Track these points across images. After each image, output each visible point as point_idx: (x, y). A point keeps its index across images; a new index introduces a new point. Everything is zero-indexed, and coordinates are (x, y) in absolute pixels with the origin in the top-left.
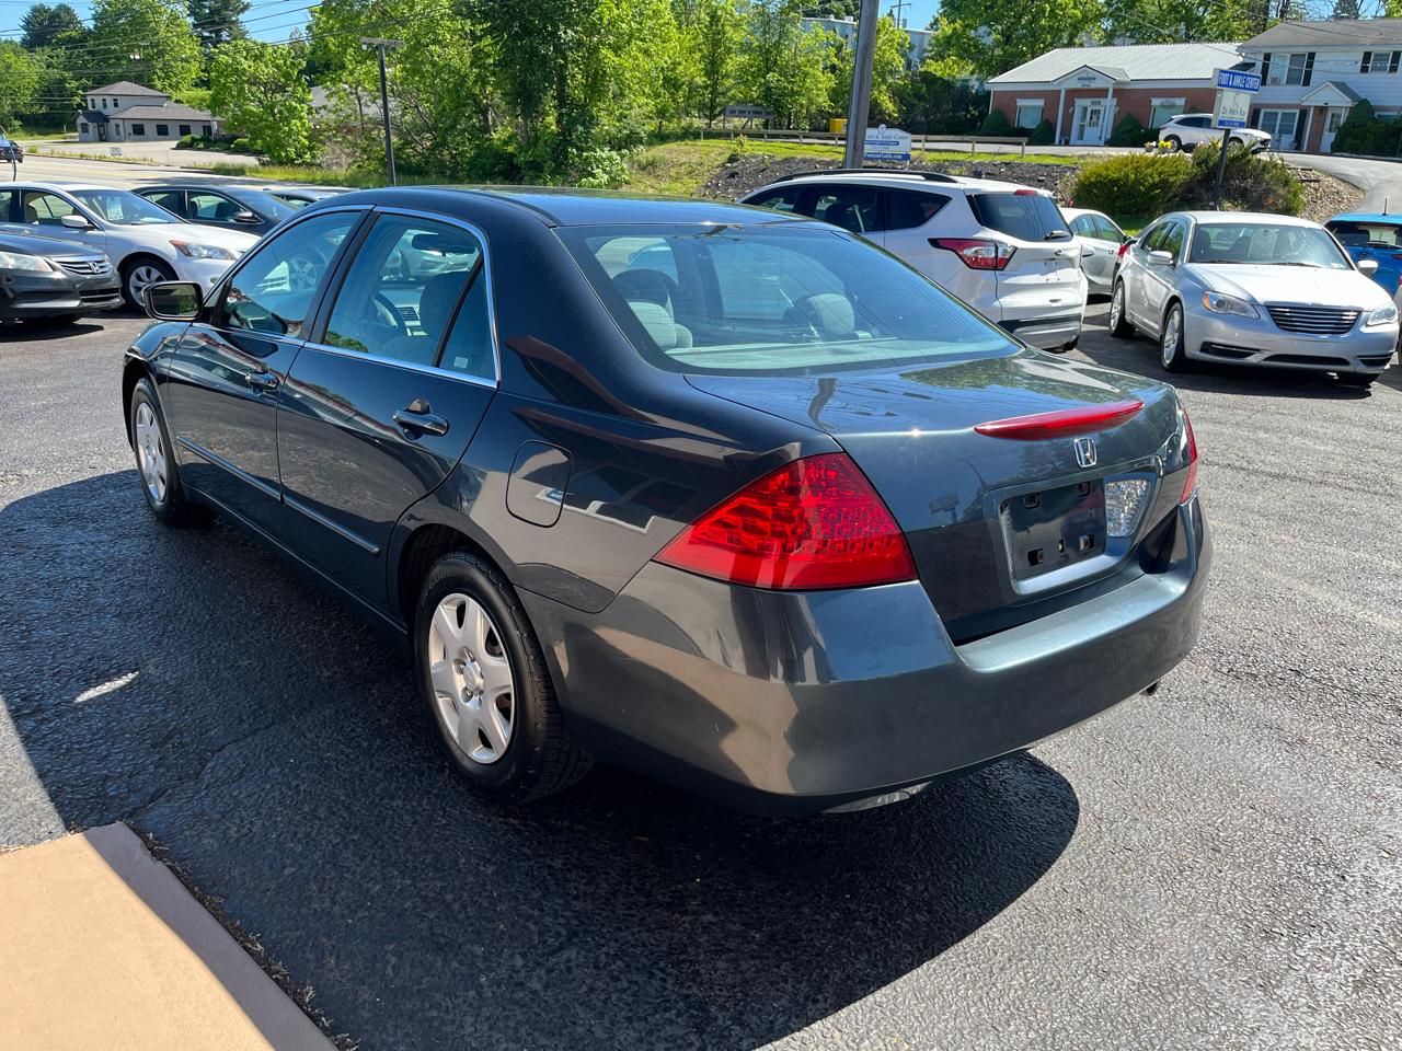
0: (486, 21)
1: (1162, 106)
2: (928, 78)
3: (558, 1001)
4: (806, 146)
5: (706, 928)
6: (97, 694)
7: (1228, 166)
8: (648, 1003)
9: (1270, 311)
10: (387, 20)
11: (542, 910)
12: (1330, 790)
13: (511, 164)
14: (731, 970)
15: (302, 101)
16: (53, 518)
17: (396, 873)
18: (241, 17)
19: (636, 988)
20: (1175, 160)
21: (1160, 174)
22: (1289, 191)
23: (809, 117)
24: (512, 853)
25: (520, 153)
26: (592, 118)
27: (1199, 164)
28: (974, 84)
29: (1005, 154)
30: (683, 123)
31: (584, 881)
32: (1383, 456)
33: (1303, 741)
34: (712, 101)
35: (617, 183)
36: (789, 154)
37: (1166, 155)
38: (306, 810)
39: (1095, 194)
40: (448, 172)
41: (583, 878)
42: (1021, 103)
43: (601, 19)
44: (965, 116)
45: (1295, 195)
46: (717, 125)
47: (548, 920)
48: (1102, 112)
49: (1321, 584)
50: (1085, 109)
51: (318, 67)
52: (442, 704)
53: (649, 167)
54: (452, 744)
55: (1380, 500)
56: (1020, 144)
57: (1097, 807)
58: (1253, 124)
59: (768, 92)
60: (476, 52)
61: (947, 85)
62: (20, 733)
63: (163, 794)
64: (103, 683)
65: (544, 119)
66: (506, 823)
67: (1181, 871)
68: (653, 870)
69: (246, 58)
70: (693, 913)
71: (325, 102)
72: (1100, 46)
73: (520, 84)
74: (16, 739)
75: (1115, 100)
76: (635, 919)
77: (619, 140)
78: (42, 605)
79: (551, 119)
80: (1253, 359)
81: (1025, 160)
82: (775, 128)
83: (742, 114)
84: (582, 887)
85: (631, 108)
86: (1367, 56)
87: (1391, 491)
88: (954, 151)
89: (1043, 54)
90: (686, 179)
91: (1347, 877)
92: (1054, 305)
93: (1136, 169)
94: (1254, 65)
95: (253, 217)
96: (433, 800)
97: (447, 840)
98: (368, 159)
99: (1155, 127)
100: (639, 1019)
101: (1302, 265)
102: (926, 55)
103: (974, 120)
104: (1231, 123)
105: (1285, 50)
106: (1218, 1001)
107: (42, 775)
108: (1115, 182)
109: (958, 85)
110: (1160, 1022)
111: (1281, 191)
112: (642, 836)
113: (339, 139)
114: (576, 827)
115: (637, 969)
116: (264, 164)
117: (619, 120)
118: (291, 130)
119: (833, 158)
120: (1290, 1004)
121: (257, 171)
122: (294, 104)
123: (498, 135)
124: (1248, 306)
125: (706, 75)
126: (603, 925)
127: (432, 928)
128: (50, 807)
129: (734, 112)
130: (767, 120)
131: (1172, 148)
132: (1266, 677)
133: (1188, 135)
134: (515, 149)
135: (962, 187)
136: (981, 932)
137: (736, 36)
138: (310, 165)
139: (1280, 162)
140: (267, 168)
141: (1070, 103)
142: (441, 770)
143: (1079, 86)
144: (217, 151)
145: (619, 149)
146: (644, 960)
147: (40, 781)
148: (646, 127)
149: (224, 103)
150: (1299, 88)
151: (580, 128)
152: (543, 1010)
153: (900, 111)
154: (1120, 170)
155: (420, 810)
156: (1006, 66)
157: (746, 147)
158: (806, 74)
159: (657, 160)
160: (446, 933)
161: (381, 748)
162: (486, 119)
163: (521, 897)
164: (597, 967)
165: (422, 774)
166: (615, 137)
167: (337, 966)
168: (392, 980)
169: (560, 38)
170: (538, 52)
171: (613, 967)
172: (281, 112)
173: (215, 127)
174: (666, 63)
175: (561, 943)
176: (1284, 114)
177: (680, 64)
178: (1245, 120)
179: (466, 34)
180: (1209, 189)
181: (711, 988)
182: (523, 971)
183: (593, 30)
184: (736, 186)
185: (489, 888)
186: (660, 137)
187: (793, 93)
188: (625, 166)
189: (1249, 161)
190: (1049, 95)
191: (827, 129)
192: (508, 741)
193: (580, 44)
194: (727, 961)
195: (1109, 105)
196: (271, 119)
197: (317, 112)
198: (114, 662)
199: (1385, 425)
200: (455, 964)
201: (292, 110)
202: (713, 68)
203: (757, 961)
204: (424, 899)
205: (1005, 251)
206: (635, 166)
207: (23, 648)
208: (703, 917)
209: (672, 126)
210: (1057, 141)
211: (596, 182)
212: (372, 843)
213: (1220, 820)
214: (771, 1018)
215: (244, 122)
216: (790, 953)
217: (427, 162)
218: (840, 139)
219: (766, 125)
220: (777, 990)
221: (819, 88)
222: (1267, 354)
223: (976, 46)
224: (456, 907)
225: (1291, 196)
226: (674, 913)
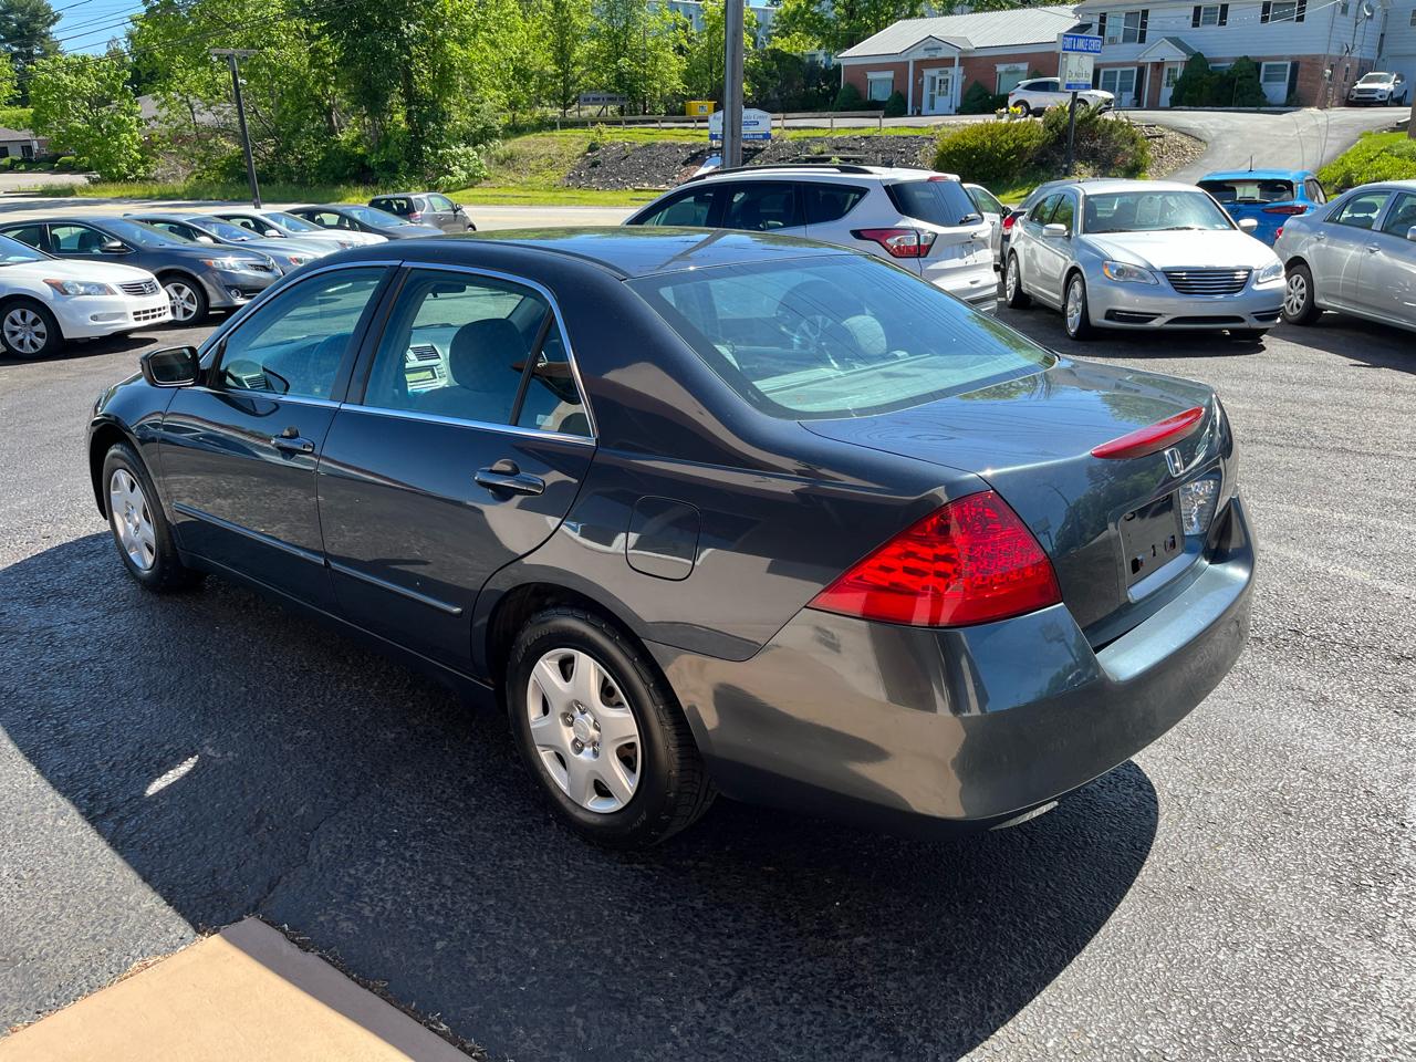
0: (323, 20)
1: (1007, 72)
2: (777, 55)
3: (753, 1041)
4: (665, 131)
5: (863, 950)
6: (163, 785)
7: (1077, 128)
8: (839, 1032)
9: (1167, 276)
10: (219, 25)
11: (702, 953)
12: (1364, 743)
13: (363, 165)
14: (902, 989)
15: (130, 113)
16: (30, 598)
17: (547, 934)
18: (51, 29)
19: (821, 1019)
20: (1027, 126)
21: (1014, 140)
22: (1136, 149)
23: (664, 100)
24: (651, 899)
25: (371, 154)
26: (444, 113)
27: (1050, 128)
28: (821, 57)
29: (863, 128)
30: (537, 115)
31: (730, 918)
32: (1298, 409)
33: (1325, 699)
34: (566, 88)
35: (476, 180)
36: (649, 139)
37: (1018, 120)
38: (431, 880)
39: (954, 163)
40: (296, 179)
41: (729, 915)
42: (871, 76)
43: (443, 12)
44: (817, 91)
45: (1143, 152)
46: (572, 113)
47: (712, 962)
48: (950, 81)
49: (1287, 542)
50: (934, 78)
51: (144, 77)
52: (546, 758)
53: (507, 161)
54: (560, 796)
55: (1310, 454)
56: (878, 117)
57: (1169, 785)
58: (1095, 86)
59: (620, 78)
60: (315, 51)
61: (797, 61)
62: (104, 837)
63: (279, 882)
64: (166, 772)
65: (392, 117)
66: (633, 870)
67: (1265, 838)
68: (790, 899)
69: (66, 73)
70: (845, 937)
71: (155, 112)
72: (940, 15)
73: (364, 82)
74: (102, 844)
75: (962, 68)
76: (794, 950)
77: (474, 135)
78: (65, 696)
79: (399, 117)
80: (1155, 324)
81: (884, 133)
82: (631, 114)
83: (596, 101)
84: (731, 925)
85: (483, 102)
86: (1197, 10)
87: (1316, 444)
88: (813, 128)
89: (886, 27)
90: (548, 172)
91: (1407, 825)
92: (975, 286)
93: (992, 136)
94: (1090, 26)
95: (122, 246)
96: (553, 855)
97: (582, 894)
98: (207, 169)
99: (1001, 93)
100: (837, 1048)
101: (1189, 229)
102: (771, 31)
103: (826, 95)
104: (1078, 86)
105: (1118, 9)
106: (1339, 955)
107: (146, 879)
108: (973, 150)
109: (807, 61)
110: (1296, 983)
111: (1129, 149)
112: (768, 865)
113: (174, 151)
114: (702, 864)
115: (815, 1000)
116: (94, 182)
117: (472, 115)
118: (121, 144)
119: (695, 141)
120: (1399, 949)
121: (89, 191)
122: (122, 117)
123: (344, 137)
124: (1147, 273)
125: (556, 63)
126: (766, 960)
127: (605, 986)
128: (169, 911)
129: (589, 99)
130: (622, 106)
131: (1022, 112)
132: (1271, 640)
133: (1036, 99)
134: (365, 149)
135: (878, 177)
136: (1113, 920)
137: (583, 22)
138: (143, 180)
139: (1125, 120)
140: (99, 187)
141: (918, 74)
142: (547, 823)
143: (926, 56)
144: (40, 172)
145: (475, 145)
146: (817, 990)
147: (147, 885)
148: (500, 120)
149: (46, 122)
150: (1136, 45)
151: (432, 125)
152: (744, 1052)
153: (753, 90)
154: (976, 138)
155: (544, 867)
156: (851, 42)
157: (605, 135)
158: (656, 58)
159: (515, 153)
160: (620, 988)
161: (479, 808)
162: (331, 121)
163: (677, 942)
164: (777, 1004)
165: (531, 829)
166: (468, 133)
167: (529, 1036)
168: (587, 1042)
169: (402, 33)
170: (380, 48)
171: (792, 1001)
172: (108, 127)
173: (36, 146)
174: (515, 53)
175: (734, 983)
176: (1122, 72)
177: (528, 53)
178: (1091, 82)
179: (301, 33)
180: (1061, 152)
181: (892, 1009)
182: (708, 1016)
183: (436, 23)
184: (599, 175)
185: (643, 937)
186: (515, 130)
187: (645, 78)
188: (483, 161)
189: (1097, 122)
190: (898, 67)
191: (683, 112)
192: (635, 789)
193: (424, 38)
194: (895, 980)
195: (956, 72)
196: (99, 134)
197: (147, 124)
198: (167, 747)
199: (1289, 378)
200: (641, 1018)
201: (120, 123)
202: (562, 56)
203: (923, 977)
204: (585, 956)
205: (926, 238)
206: (494, 161)
207: (62, 744)
208: (856, 939)
209: (524, 118)
210: (910, 112)
211: (454, 180)
212: (510, 906)
213: (1280, 785)
214: (957, 1031)
215: (70, 140)
216: (950, 965)
217: (272, 169)
218: (699, 121)
219: (621, 111)
220: (953, 1003)
221: (671, 72)
222: (1168, 318)
223: (821, 21)
224: (619, 960)
225: (1138, 153)
226: (827, 939)
